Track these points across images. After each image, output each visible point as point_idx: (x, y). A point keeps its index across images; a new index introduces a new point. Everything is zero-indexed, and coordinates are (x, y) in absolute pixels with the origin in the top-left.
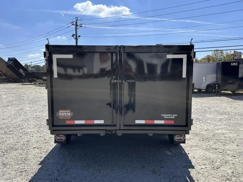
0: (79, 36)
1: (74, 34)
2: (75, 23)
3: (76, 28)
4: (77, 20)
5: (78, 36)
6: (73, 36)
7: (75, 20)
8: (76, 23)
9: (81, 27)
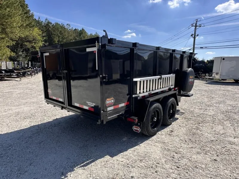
0: (198, 35)
1: (193, 34)
2: (194, 25)
3: (195, 29)
4: (197, 22)
5: (196, 35)
6: (192, 36)
7: (195, 22)
8: (196, 24)
9: (200, 27)
